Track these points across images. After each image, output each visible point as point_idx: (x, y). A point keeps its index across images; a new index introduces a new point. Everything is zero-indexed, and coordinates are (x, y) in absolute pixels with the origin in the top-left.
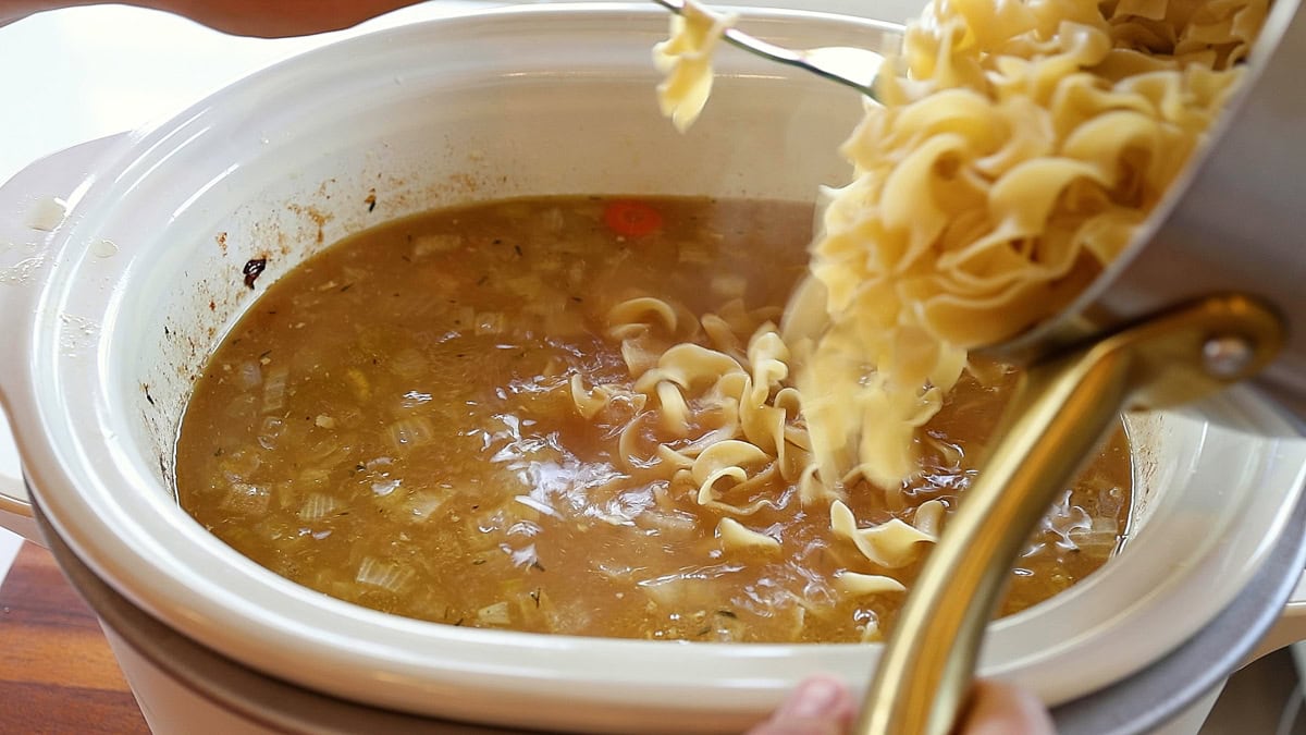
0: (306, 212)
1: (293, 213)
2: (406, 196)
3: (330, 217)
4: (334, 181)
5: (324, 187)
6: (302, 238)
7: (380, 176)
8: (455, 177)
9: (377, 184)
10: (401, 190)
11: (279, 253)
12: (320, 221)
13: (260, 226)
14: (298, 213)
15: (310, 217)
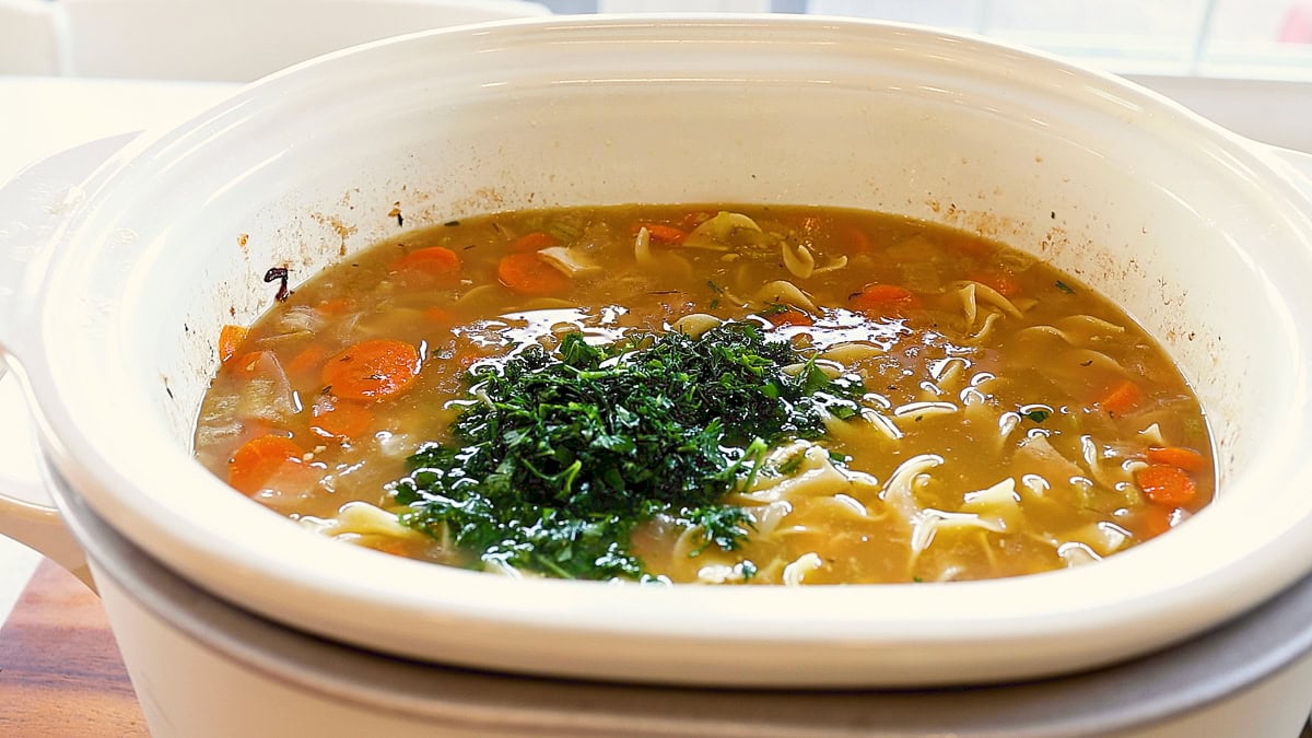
0: (329, 222)
1: (316, 222)
2: (430, 211)
3: (353, 229)
4: (358, 190)
5: (347, 197)
6: (325, 249)
7: (405, 187)
8: (483, 193)
9: (400, 197)
10: (427, 204)
11: (300, 264)
12: (343, 232)
13: (282, 231)
14: (321, 221)
15: (333, 228)
